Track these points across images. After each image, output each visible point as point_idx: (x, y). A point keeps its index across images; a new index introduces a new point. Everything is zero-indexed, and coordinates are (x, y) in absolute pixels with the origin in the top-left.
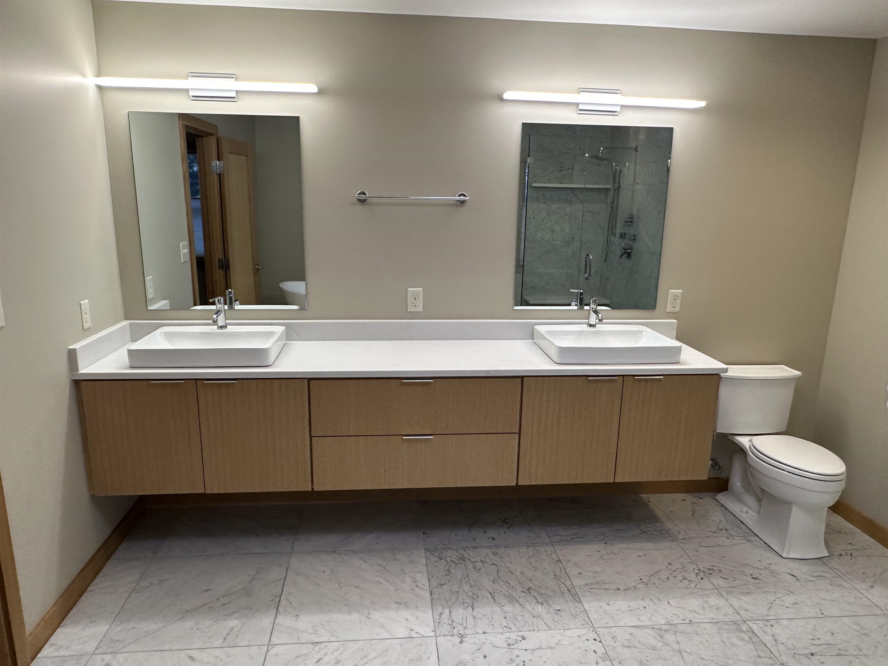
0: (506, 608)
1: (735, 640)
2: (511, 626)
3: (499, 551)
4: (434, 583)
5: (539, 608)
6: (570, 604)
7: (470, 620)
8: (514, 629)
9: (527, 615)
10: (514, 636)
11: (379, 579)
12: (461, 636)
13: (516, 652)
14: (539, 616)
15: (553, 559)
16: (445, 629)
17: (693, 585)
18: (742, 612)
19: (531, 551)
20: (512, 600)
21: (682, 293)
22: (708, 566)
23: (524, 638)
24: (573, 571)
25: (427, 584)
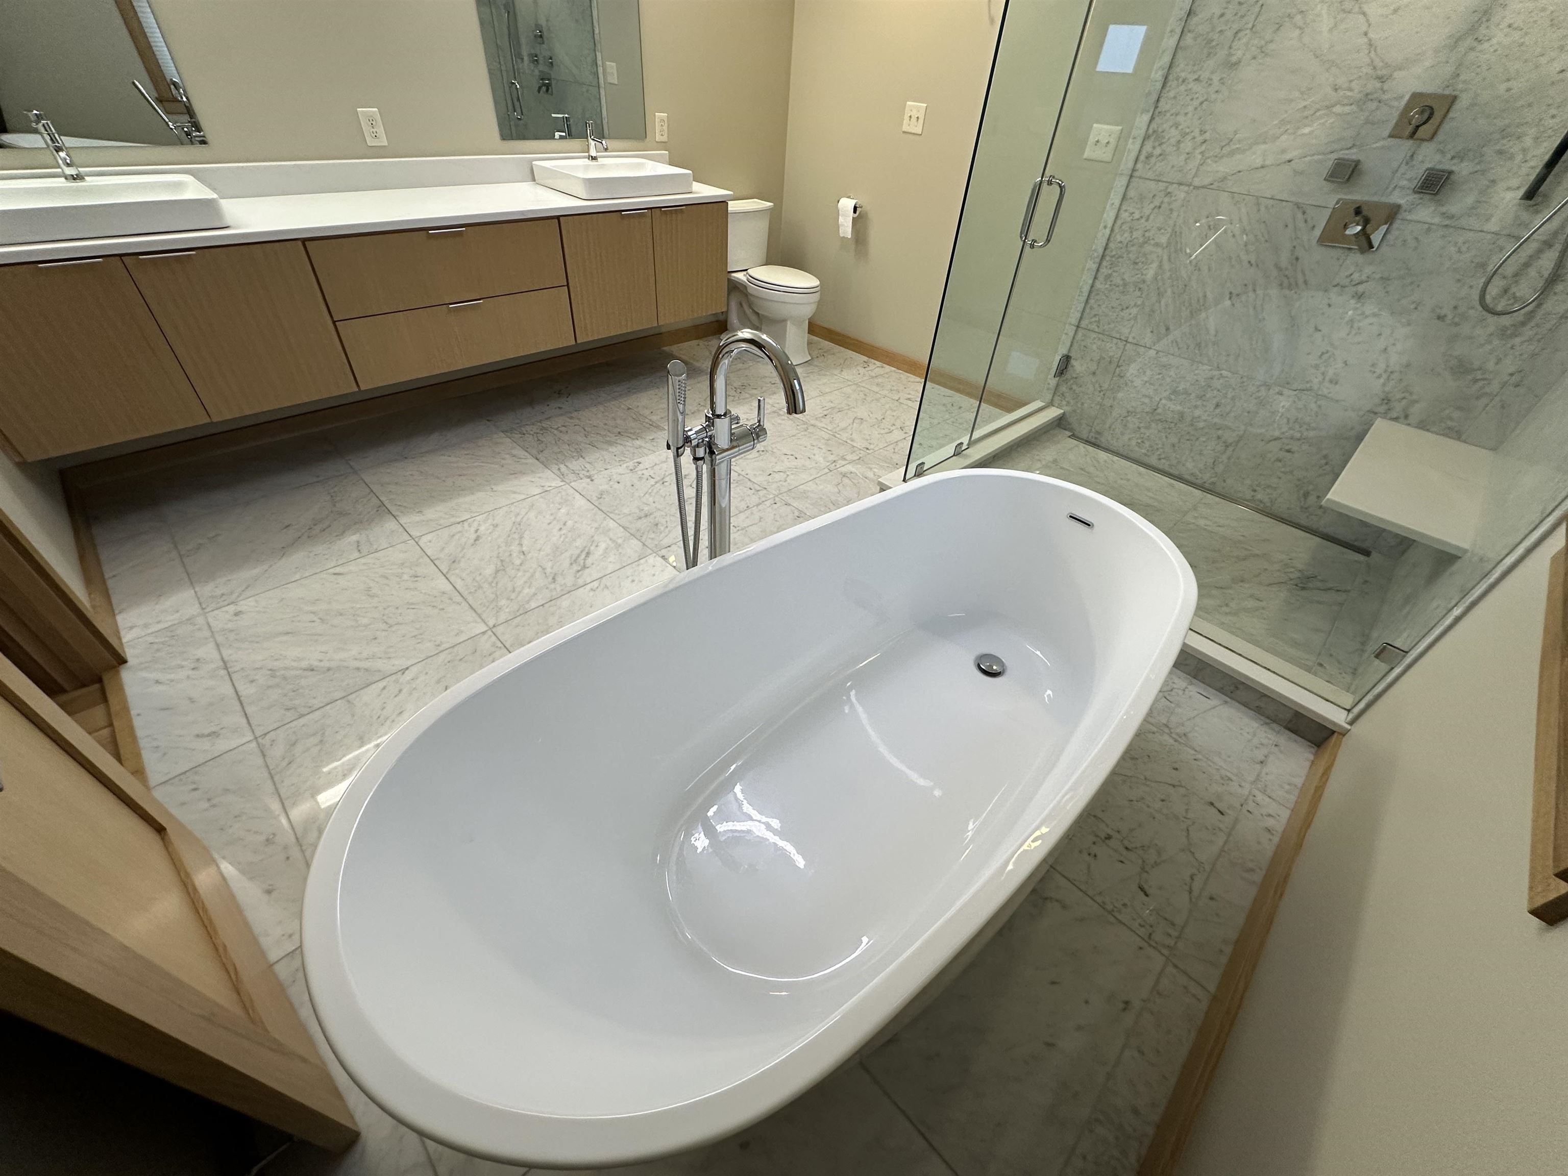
0: (610, 450)
1: (779, 421)
2: (624, 459)
3: (573, 415)
4: (534, 452)
5: (638, 443)
6: (660, 433)
7: (587, 466)
8: (627, 460)
9: (631, 450)
10: (631, 464)
11: (476, 464)
12: (589, 477)
13: (640, 473)
14: (640, 447)
15: (623, 409)
16: (571, 477)
17: (737, 398)
18: (776, 405)
19: (601, 408)
20: (610, 443)
22: (740, 384)
23: (640, 463)
24: (646, 412)
25: (526, 454)
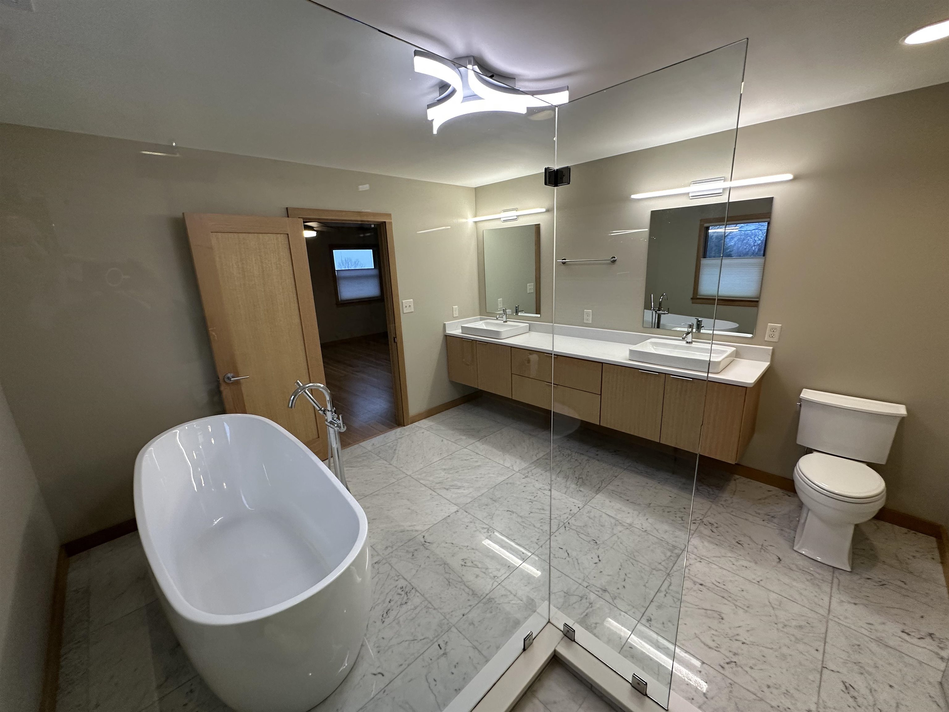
0: (558, 478)
5: (573, 486)
21: (781, 327)
